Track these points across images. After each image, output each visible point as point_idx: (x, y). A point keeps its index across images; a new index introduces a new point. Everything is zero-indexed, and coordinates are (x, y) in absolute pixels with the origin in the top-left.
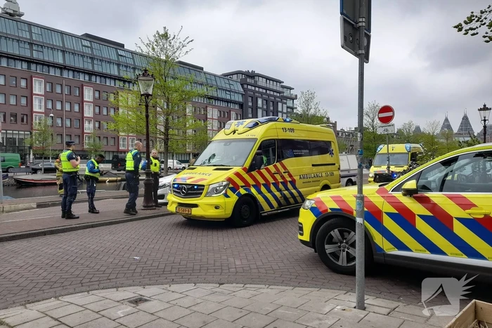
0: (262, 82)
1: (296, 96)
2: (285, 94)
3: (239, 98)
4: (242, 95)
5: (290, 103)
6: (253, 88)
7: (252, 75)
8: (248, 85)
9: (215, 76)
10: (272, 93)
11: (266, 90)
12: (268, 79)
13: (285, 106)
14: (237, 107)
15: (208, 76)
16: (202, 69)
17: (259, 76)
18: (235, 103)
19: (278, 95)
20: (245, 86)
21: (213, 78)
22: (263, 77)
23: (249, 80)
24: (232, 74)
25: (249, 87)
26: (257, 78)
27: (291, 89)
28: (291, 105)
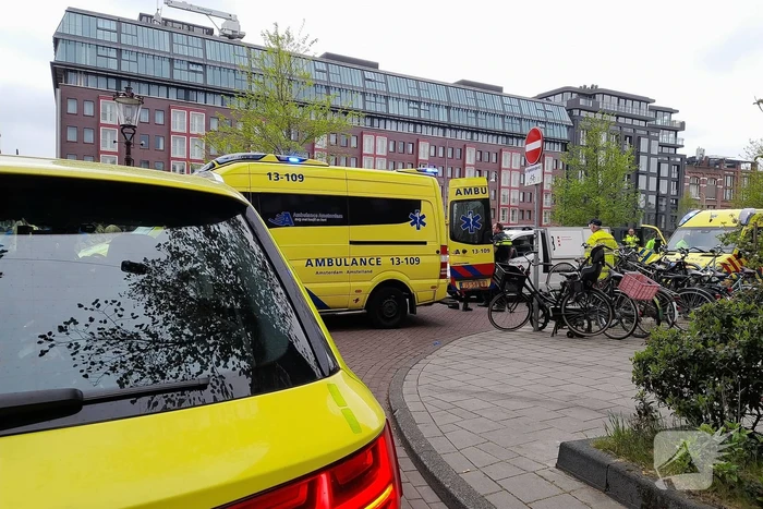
0: (609, 104)
1: (683, 124)
2: (659, 123)
3: (564, 135)
4: (568, 127)
5: (666, 138)
6: (591, 115)
7: (590, 94)
8: (580, 110)
9: (519, 99)
10: (629, 121)
11: (618, 117)
12: (621, 97)
13: (655, 144)
14: (558, 148)
15: (506, 101)
16: (500, 89)
17: (604, 93)
18: (554, 141)
19: (643, 124)
20: (576, 112)
21: (515, 102)
22: (611, 94)
23: (582, 102)
24: (554, 93)
25: (583, 113)
26: (599, 97)
27: (671, 112)
28: (671, 141)
